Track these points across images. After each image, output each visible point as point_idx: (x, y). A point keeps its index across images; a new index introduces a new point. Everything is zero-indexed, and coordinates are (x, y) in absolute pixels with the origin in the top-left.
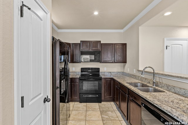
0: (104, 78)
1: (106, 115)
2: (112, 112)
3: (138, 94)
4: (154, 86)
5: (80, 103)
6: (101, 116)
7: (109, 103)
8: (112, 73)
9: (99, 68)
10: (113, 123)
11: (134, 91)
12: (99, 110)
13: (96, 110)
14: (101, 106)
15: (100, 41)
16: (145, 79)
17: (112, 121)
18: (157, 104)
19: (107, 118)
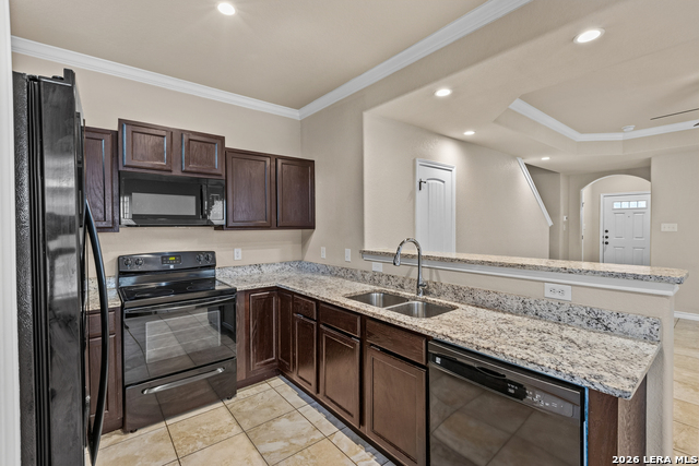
0: (246, 291)
1: (275, 440)
2: (289, 416)
3: (411, 328)
4: (421, 296)
5: (131, 435)
6: (256, 454)
7: (264, 386)
8: (263, 267)
9: (213, 253)
10: (312, 457)
11: (393, 322)
12: (236, 429)
13: (224, 436)
14: (238, 410)
15: (222, 139)
16: (388, 277)
17: (306, 451)
18: (488, 349)
19: (282, 452)
